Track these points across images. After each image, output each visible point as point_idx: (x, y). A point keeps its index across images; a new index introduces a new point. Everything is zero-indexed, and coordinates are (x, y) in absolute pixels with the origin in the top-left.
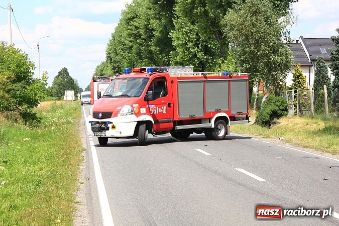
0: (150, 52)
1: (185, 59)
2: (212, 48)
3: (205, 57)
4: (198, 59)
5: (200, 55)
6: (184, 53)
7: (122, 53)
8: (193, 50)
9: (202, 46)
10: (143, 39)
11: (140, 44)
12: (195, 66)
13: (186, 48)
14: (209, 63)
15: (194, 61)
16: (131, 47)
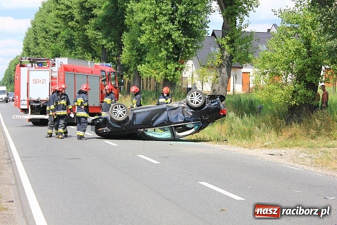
0: (86, 38)
1: (154, 40)
2: (194, 25)
3: (184, 39)
4: (173, 41)
5: (175, 35)
6: (151, 32)
7: (44, 41)
8: (167, 28)
9: (179, 22)
10: (77, 22)
11: (72, 28)
12: (168, 52)
13: (156, 24)
14: (188, 48)
15: (167, 44)
16: (56, 35)
